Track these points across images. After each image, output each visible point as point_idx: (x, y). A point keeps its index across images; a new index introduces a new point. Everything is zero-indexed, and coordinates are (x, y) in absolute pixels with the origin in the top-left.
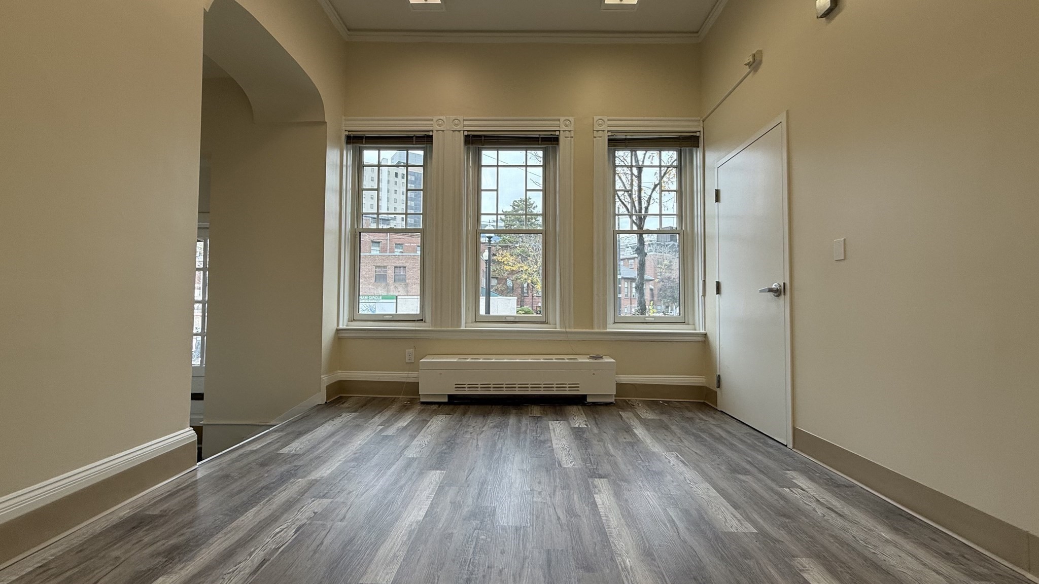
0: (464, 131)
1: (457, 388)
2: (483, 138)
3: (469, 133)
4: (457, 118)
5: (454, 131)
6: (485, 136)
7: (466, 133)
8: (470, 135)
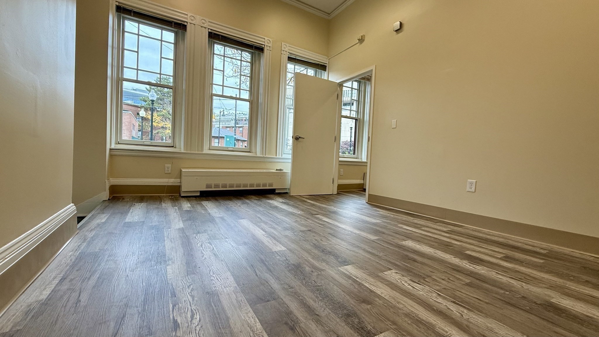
0: (208, 29)
1: (207, 187)
2: (220, 37)
3: (212, 31)
4: (204, 19)
5: (202, 27)
6: (222, 36)
7: (210, 31)
8: (212, 33)
